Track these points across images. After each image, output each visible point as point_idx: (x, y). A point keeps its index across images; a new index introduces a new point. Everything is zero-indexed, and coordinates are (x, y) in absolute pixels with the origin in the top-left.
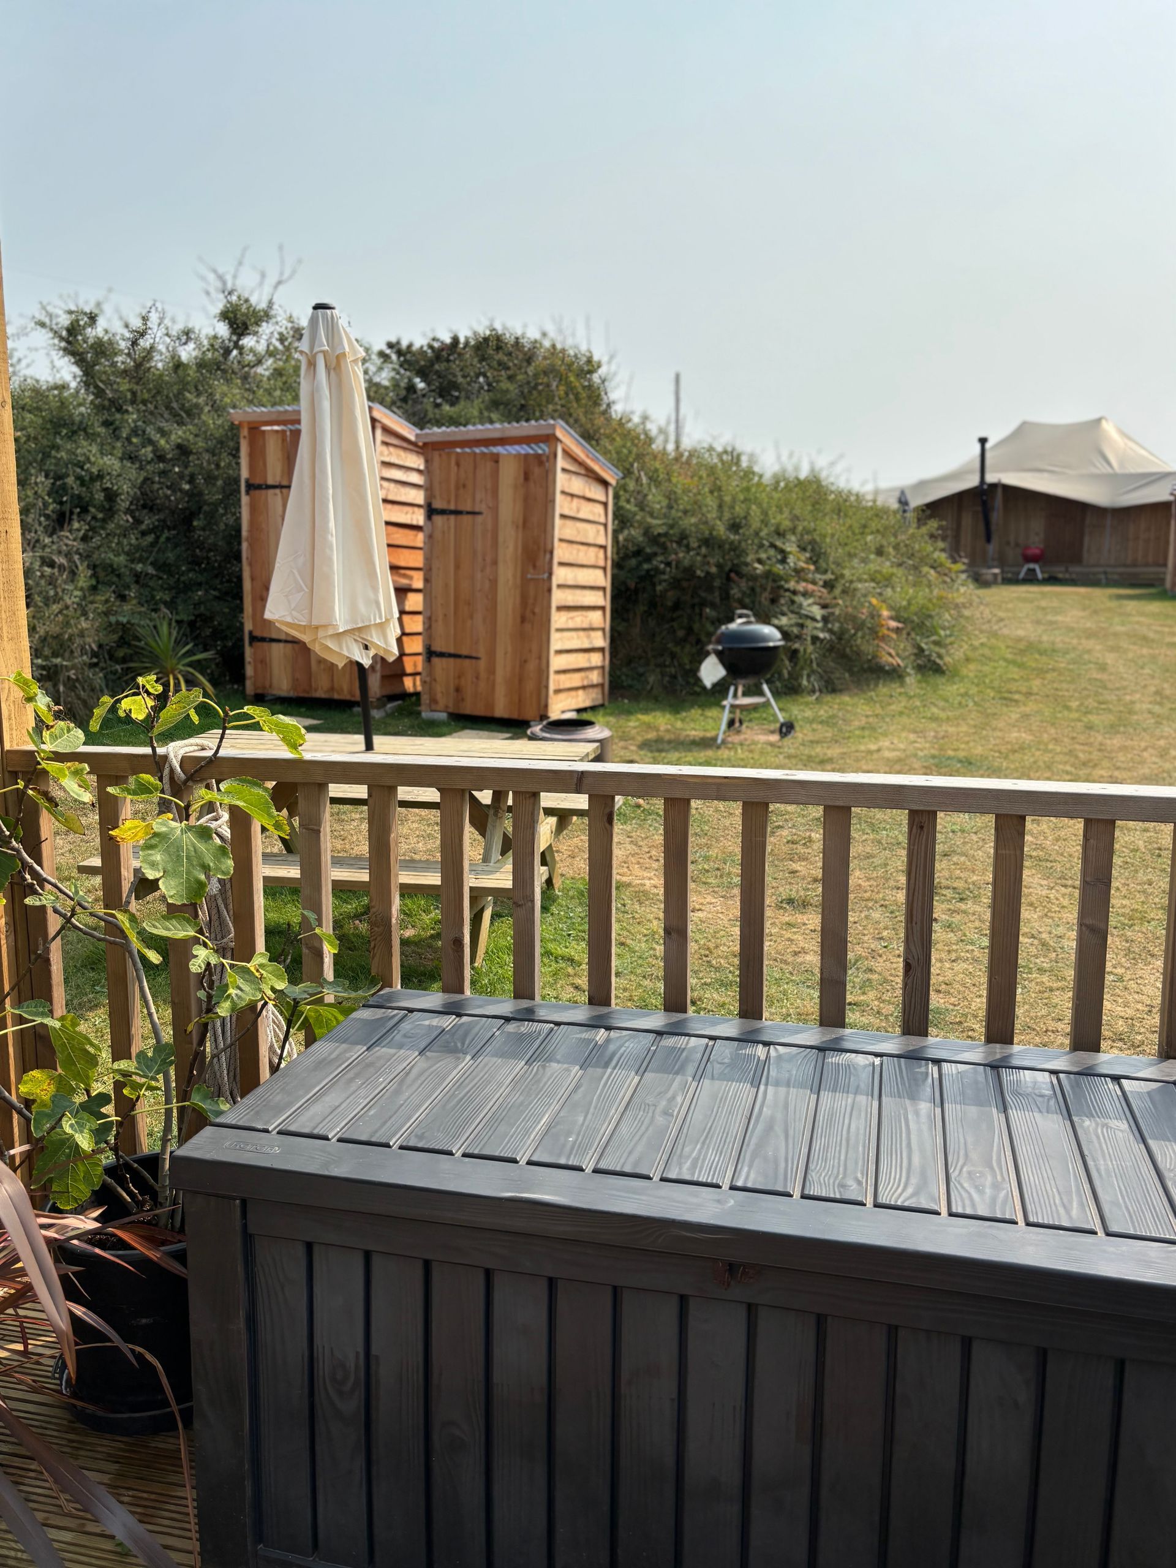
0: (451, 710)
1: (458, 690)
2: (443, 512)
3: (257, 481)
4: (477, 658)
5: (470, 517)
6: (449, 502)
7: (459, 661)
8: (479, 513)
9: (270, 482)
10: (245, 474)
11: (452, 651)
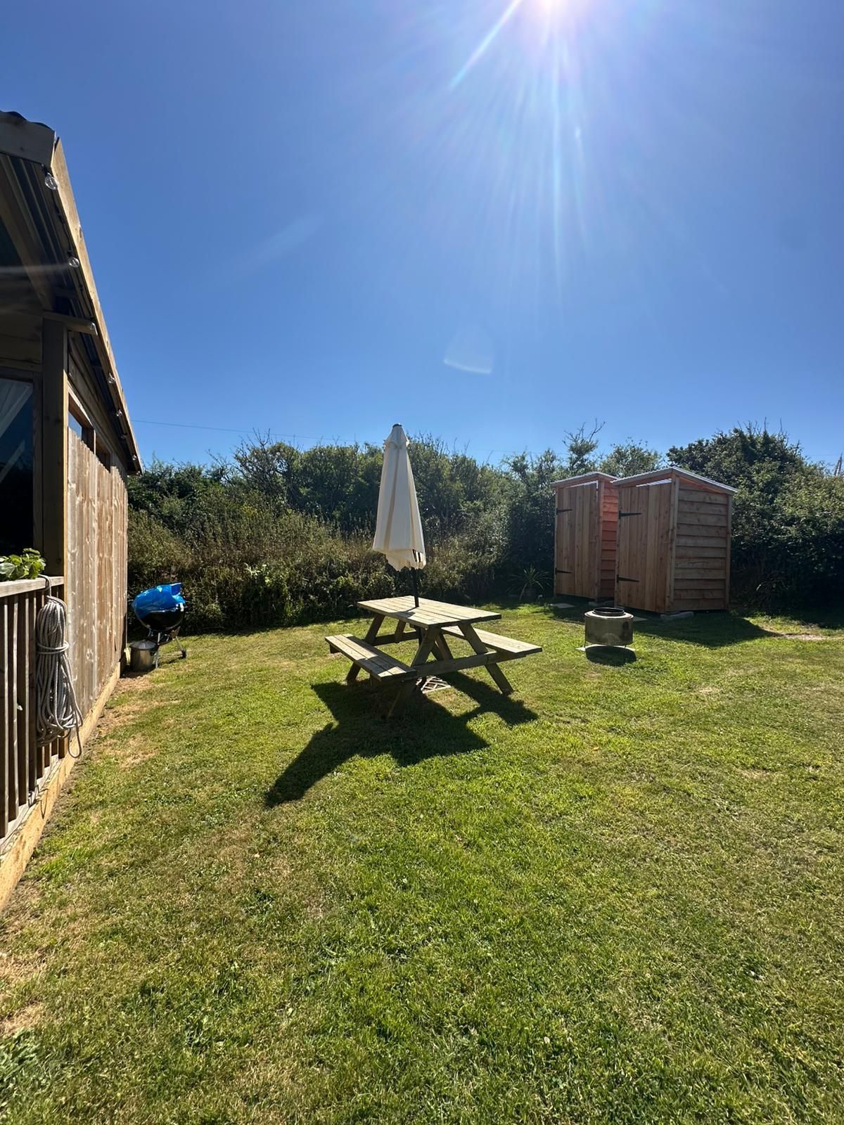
0: (626, 605)
1: (629, 596)
2: (625, 515)
3: (561, 509)
4: (638, 581)
5: (636, 516)
6: (627, 510)
7: (630, 582)
8: (640, 514)
9: (564, 509)
10: (556, 507)
11: (627, 578)
